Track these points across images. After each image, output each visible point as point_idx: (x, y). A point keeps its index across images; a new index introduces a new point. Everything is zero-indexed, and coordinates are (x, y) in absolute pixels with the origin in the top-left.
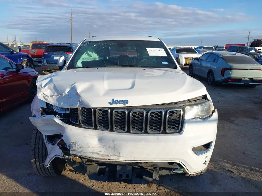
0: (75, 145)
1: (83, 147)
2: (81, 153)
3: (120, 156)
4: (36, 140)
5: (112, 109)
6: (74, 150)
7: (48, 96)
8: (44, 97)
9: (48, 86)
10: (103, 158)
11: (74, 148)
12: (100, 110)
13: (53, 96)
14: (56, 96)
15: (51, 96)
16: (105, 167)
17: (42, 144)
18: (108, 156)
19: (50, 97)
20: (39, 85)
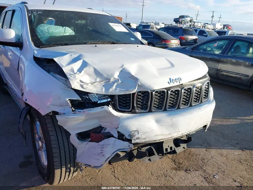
0: (138, 132)
1: (146, 133)
2: (145, 139)
3: (180, 131)
4: (59, 143)
5: (168, 89)
6: (138, 138)
7: (87, 84)
8: (82, 86)
9: (85, 72)
10: (168, 137)
11: (136, 136)
12: (156, 92)
13: (95, 82)
14: (100, 82)
15: (92, 83)
16: (149, 147)
17: (68, 145)
18: (170, 134)
19: (90, 84)
20: (67, 71)
